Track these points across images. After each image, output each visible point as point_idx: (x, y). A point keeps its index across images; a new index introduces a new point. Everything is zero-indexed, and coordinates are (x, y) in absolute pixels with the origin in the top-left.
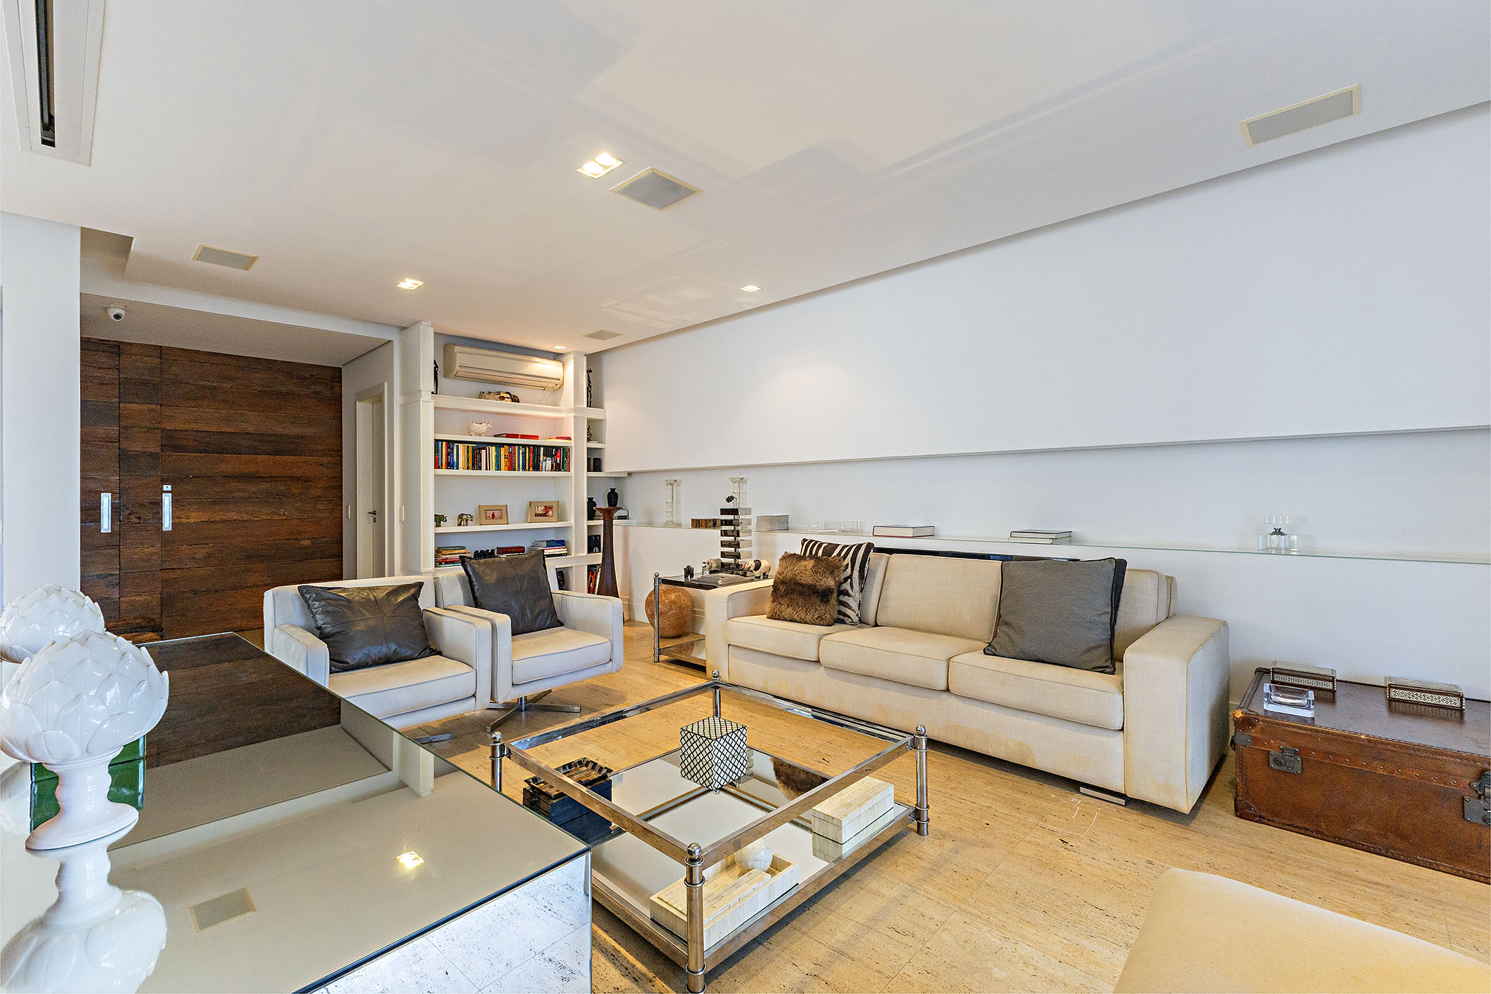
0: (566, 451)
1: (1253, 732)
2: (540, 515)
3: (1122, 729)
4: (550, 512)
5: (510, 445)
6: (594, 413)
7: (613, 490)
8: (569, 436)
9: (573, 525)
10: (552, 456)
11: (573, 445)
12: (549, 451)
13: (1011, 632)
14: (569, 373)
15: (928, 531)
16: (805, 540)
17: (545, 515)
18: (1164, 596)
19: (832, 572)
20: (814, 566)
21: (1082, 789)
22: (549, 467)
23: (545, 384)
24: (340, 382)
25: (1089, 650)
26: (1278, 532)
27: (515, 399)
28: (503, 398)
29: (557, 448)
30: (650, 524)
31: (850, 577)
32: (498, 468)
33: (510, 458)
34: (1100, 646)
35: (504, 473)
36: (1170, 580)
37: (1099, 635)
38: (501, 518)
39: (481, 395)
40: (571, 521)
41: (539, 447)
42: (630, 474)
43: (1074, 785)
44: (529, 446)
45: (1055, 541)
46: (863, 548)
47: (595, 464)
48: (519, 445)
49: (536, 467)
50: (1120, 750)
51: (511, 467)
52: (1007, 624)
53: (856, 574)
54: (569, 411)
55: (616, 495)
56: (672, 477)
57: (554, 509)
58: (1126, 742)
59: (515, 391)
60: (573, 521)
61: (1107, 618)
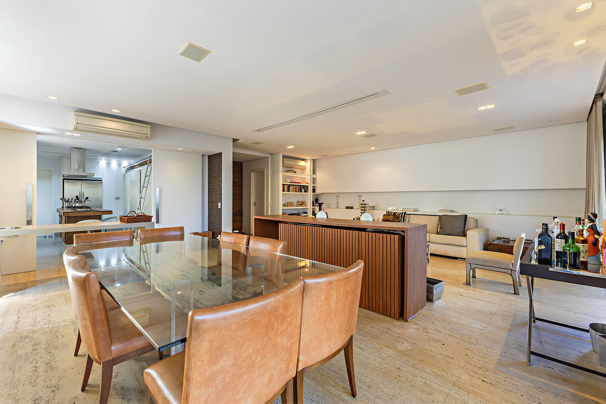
0: (307, 187)
1: (491, 246)
2: (301, 205)
3: (466, 246)
4: (303, 204)
5: (295, 185)
6: (314, 176)
7: (317, 198)
8: (308, 183)
9: (309, 208)
10: (304, 188)
11: (309, 185)
12: (304, 187)
13: (443, 230)
14: (308, 165)
15: (416, 210)
16: (387, 212)
17: (302, 205)
18: (475, 223)
19: (398, 218)
20: (393, 217)
21: (458, 259)
22: (303, 191)
23: (301, 168)
24: (242, 166)
25: (460, 232)
26: (501, 210)
27: (295, 172)
28: (293, 172)
29: (305, 186)
30: (329, 208)
31: (401, 220)
32: (293, 192)
33: (296, 188)
34: (462, 232)
35: (294, 193)
36: (477, 220)
37: (461, 230)
38: (293, 205)
39: (288, 171)
40: (309, 207)
41: (301, 186)
42: (322, 193)
43: (456, 258)
44: (299, 185)
45: (450, 212)
46: (404, 213)
47: (314, 191)
48: (297, 185)
49: (301, 192)
50: (466, 250)
51: (296, 192)
52: (442, 228)
53: (402, 219)
54: (308, 175)
55: (318, 199)
56: (337, 195)
57: (304, 203)
58: (467, 248)
59: (295, 170)
60: (309, 206)
61: (463, 226)
